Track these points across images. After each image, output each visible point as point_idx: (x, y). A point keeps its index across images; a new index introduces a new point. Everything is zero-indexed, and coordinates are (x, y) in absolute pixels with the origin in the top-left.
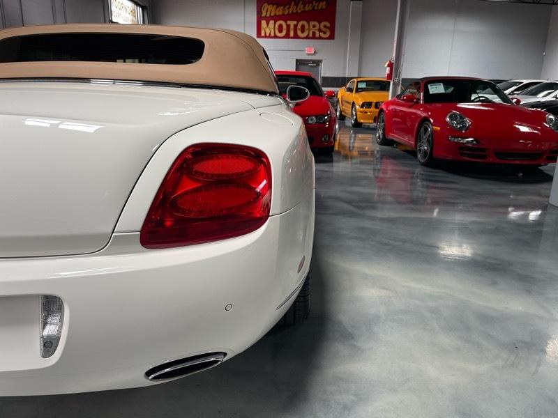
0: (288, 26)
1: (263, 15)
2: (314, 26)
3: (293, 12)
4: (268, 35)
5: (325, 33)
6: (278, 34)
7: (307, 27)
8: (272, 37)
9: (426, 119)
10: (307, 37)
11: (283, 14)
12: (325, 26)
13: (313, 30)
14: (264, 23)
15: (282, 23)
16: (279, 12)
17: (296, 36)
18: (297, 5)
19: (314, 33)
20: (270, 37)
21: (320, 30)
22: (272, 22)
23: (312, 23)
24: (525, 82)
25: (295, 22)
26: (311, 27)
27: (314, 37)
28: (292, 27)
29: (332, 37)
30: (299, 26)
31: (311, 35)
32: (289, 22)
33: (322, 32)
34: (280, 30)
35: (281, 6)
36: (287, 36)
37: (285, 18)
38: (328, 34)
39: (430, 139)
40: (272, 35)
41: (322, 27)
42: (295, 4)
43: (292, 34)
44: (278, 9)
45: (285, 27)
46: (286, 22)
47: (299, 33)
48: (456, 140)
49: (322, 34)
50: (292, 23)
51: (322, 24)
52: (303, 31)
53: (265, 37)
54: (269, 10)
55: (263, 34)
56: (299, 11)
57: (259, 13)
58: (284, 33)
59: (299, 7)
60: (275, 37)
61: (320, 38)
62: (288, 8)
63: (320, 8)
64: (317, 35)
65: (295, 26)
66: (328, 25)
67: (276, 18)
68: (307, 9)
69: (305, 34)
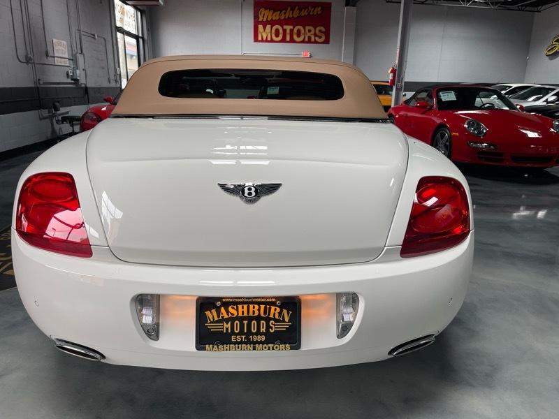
0: (285, 31)
1: (260, 20)
2: (310, 31)
3: (289, 17)
4: (265, 39)
5: (320, 37)
6: (275, 38)
7: (302, 31)
8: (269, 42)
9: (442, 126)
10: (303, 42)
11: (279, 19)
12: (320, 31)
13: (309, 34)
14: (261, 27)
15: (279, 27)
16: (276, 16)
17: (292, 41)
18: (293, 10)
19: (309, 38)
20: (267, 41)
21: (315, 35)
22: (268, 27)
23: (307, 28)
24: (514, 86)
25: (291, 27)
26: (307, 31)
27: (309, 42)
28: (288, 31)
29: (327, 41)
30: (295, 31)
31: (307, 39)
32: (285, 27)
33: (317, 36)
34: (277, 34)
35: (278, 11)
36: (283, 40)
37: (282, 23)
38: (323, 39)
39: (448, 143)
40: (269, 39)
41: (317, 32)
42: (291, 9)
43: (288, 38)
44: (274, 14)
45: (281, 31)
46: (282, 27)
47: (295, 37)
48: (474, 145)
49: (317, 39)
50: (288, 28)
51: (318, 29)
52: (299, 35)
53: (262, 41)
54: (266, 14)
55: (260, 38)
56: (295, 16)
57: (256, 17)
58: (280, 38)
59: (294, 13)
60: (272, 41)
61: (316, 42)
62: (285, 13)
63: (315, 13)
64: (313, 40)
65: (292, 31)
66: (323, 29)
67: (272, 23)
68: (302, 14)
69: (301, 39)
